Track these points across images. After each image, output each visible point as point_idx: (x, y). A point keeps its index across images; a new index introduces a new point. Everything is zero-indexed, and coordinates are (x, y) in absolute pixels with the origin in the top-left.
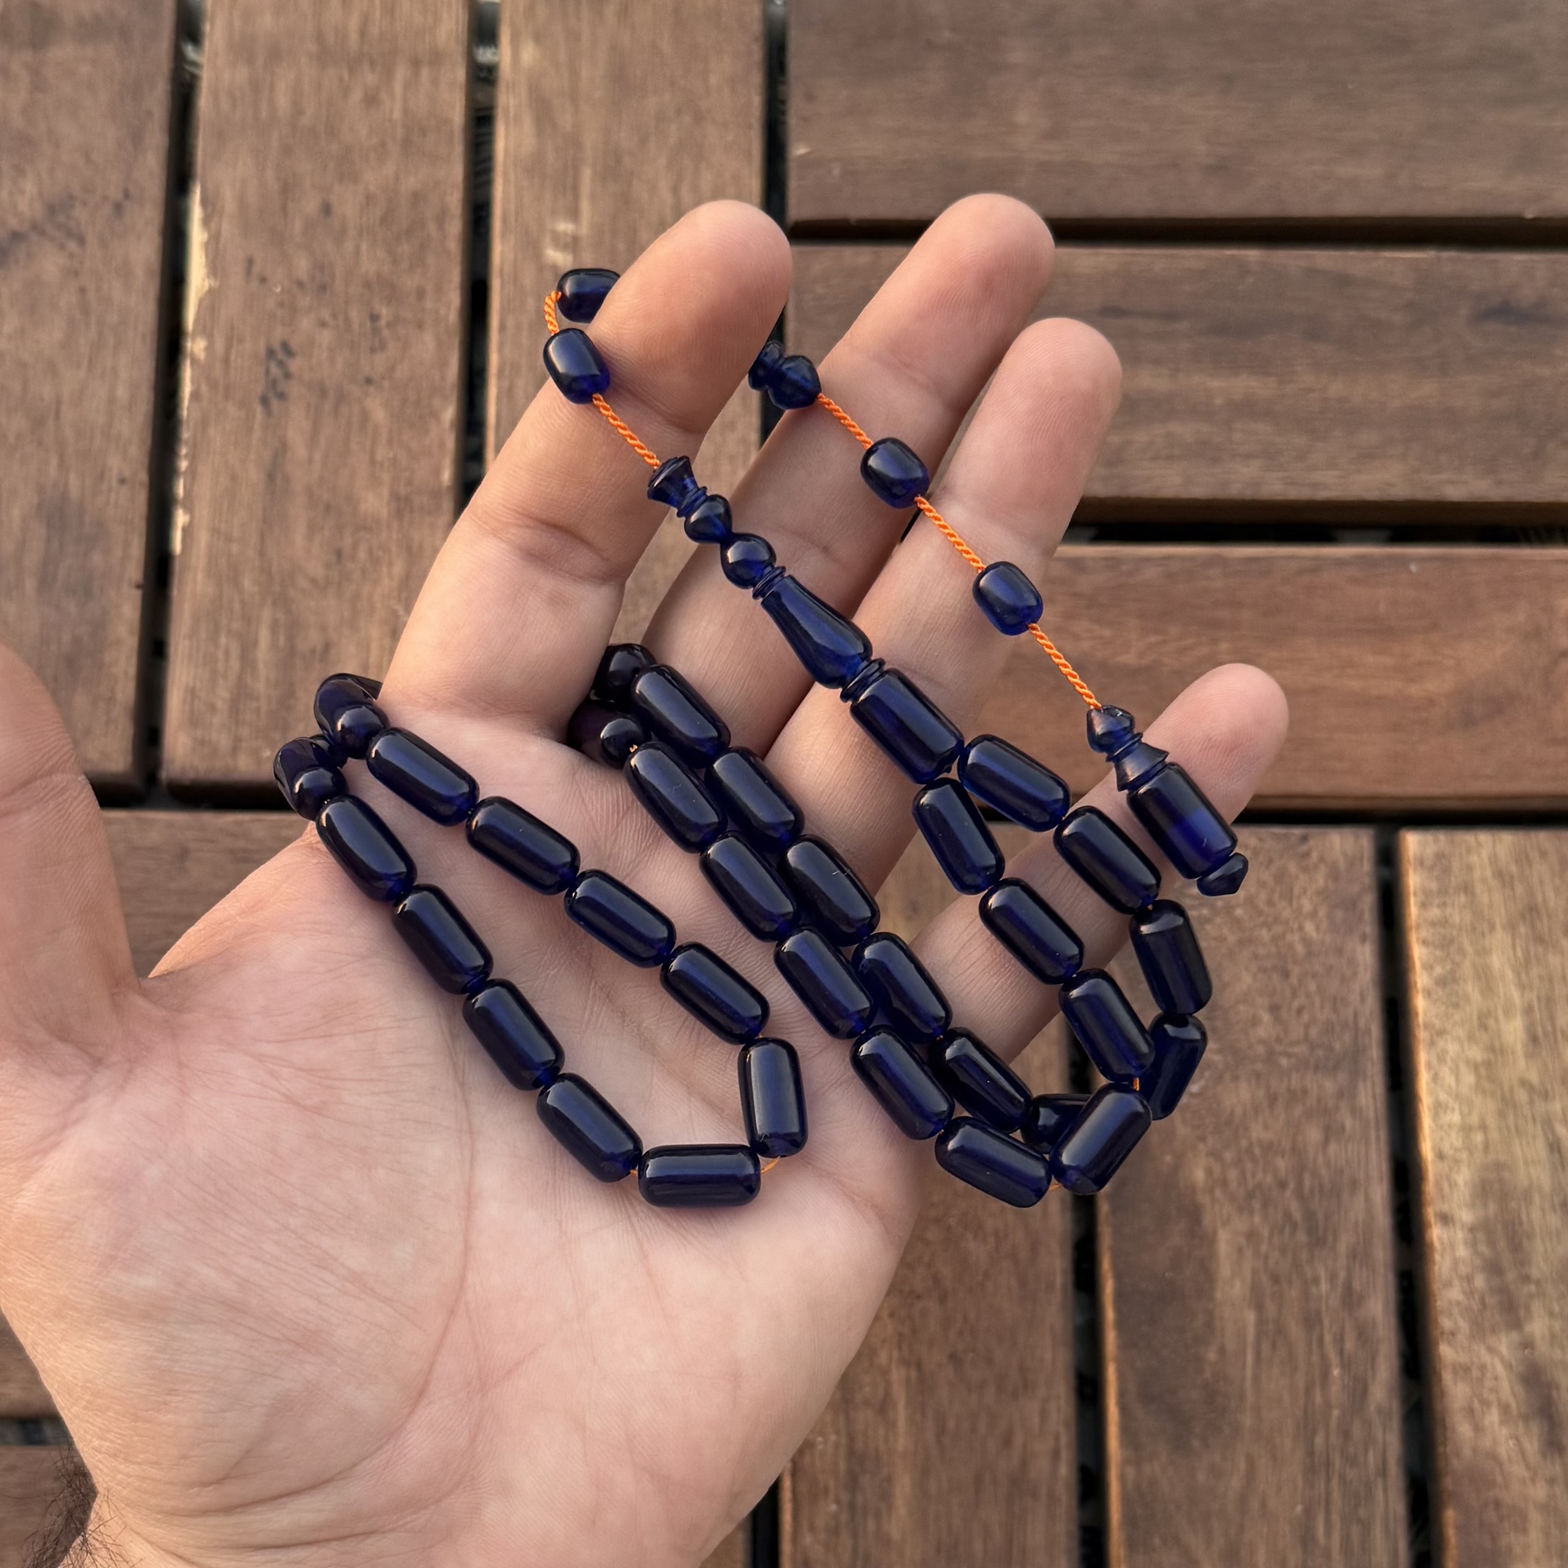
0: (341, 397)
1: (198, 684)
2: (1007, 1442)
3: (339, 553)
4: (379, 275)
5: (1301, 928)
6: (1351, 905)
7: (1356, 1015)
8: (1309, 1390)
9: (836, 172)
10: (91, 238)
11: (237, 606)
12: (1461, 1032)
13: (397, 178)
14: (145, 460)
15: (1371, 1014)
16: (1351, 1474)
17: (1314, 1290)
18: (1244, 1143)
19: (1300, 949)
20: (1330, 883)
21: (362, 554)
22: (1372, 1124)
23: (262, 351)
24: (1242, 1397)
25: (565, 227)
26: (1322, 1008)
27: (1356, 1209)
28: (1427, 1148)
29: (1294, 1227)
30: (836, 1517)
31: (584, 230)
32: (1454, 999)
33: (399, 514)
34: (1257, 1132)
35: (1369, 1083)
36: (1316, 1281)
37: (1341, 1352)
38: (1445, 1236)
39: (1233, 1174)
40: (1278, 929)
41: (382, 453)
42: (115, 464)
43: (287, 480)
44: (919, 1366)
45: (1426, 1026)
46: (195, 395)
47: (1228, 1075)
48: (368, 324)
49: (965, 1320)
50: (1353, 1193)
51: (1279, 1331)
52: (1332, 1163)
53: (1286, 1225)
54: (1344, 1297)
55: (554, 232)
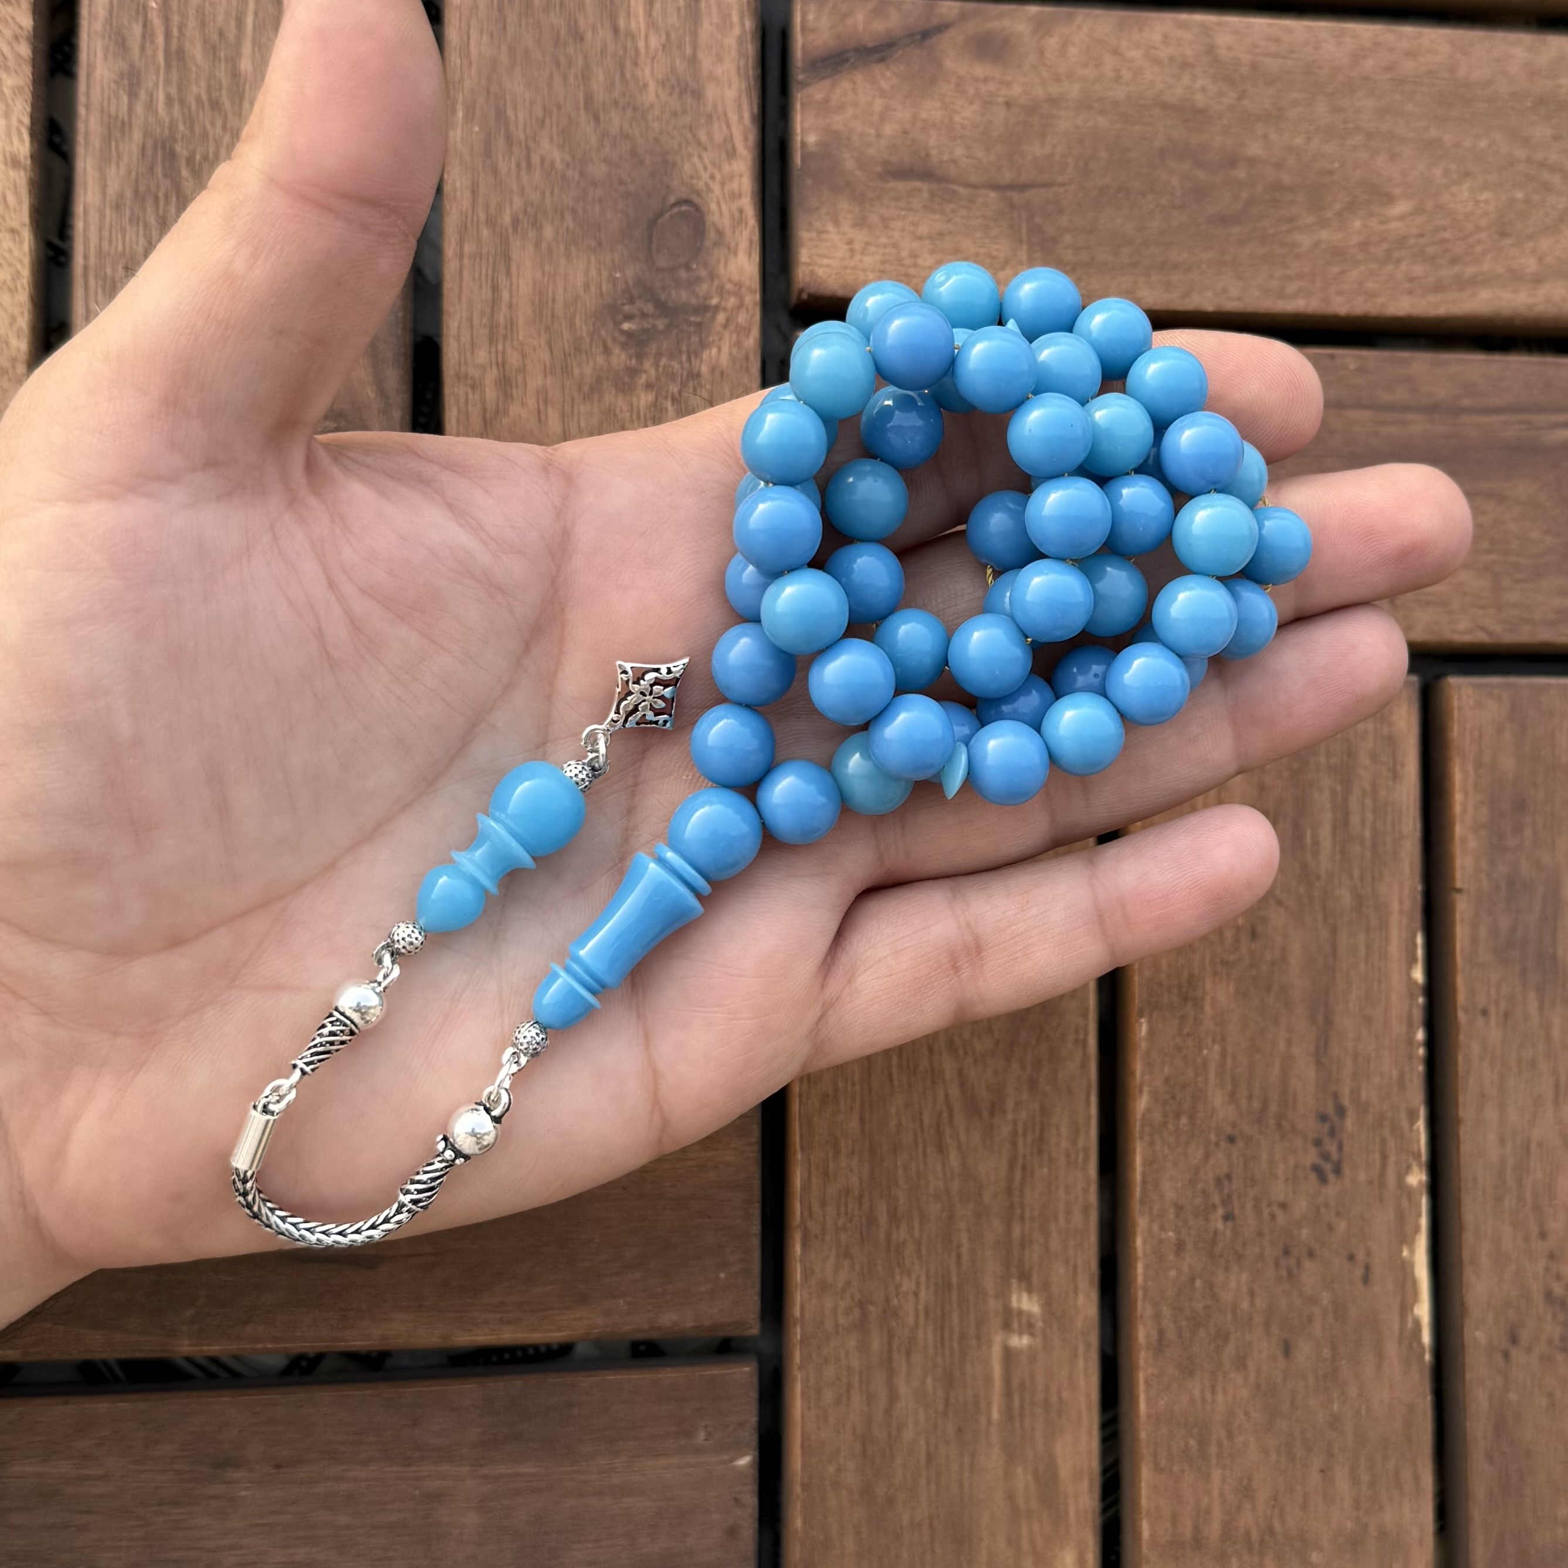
0: (1259, 1119)
1: (1390, 783)
3: (1253, 935)
4: (1227, 1269)
9: (701, 1435)
10: (1538, 1298)
11: (1356, 873)
13: (1213, 1392)
14: (1462, 1037)
23: (1347, 1171)
25: (1020, 1341)
27: (117, 178)
31: (998, 1338)
33: (1193, 981)
37: (146, 25)
41: (1213, 1053)
42: (1495, 1035)
43: (1313, 1019)
44: (616, 30)
46: (1412, 1116)
48: (1236, 1212)
49: (565, 78)
50: (121, 196)
51: (214, 48)
52: (141, 231)
53: (200, 164)
54: (139, 84)
55: (1032, 1335)
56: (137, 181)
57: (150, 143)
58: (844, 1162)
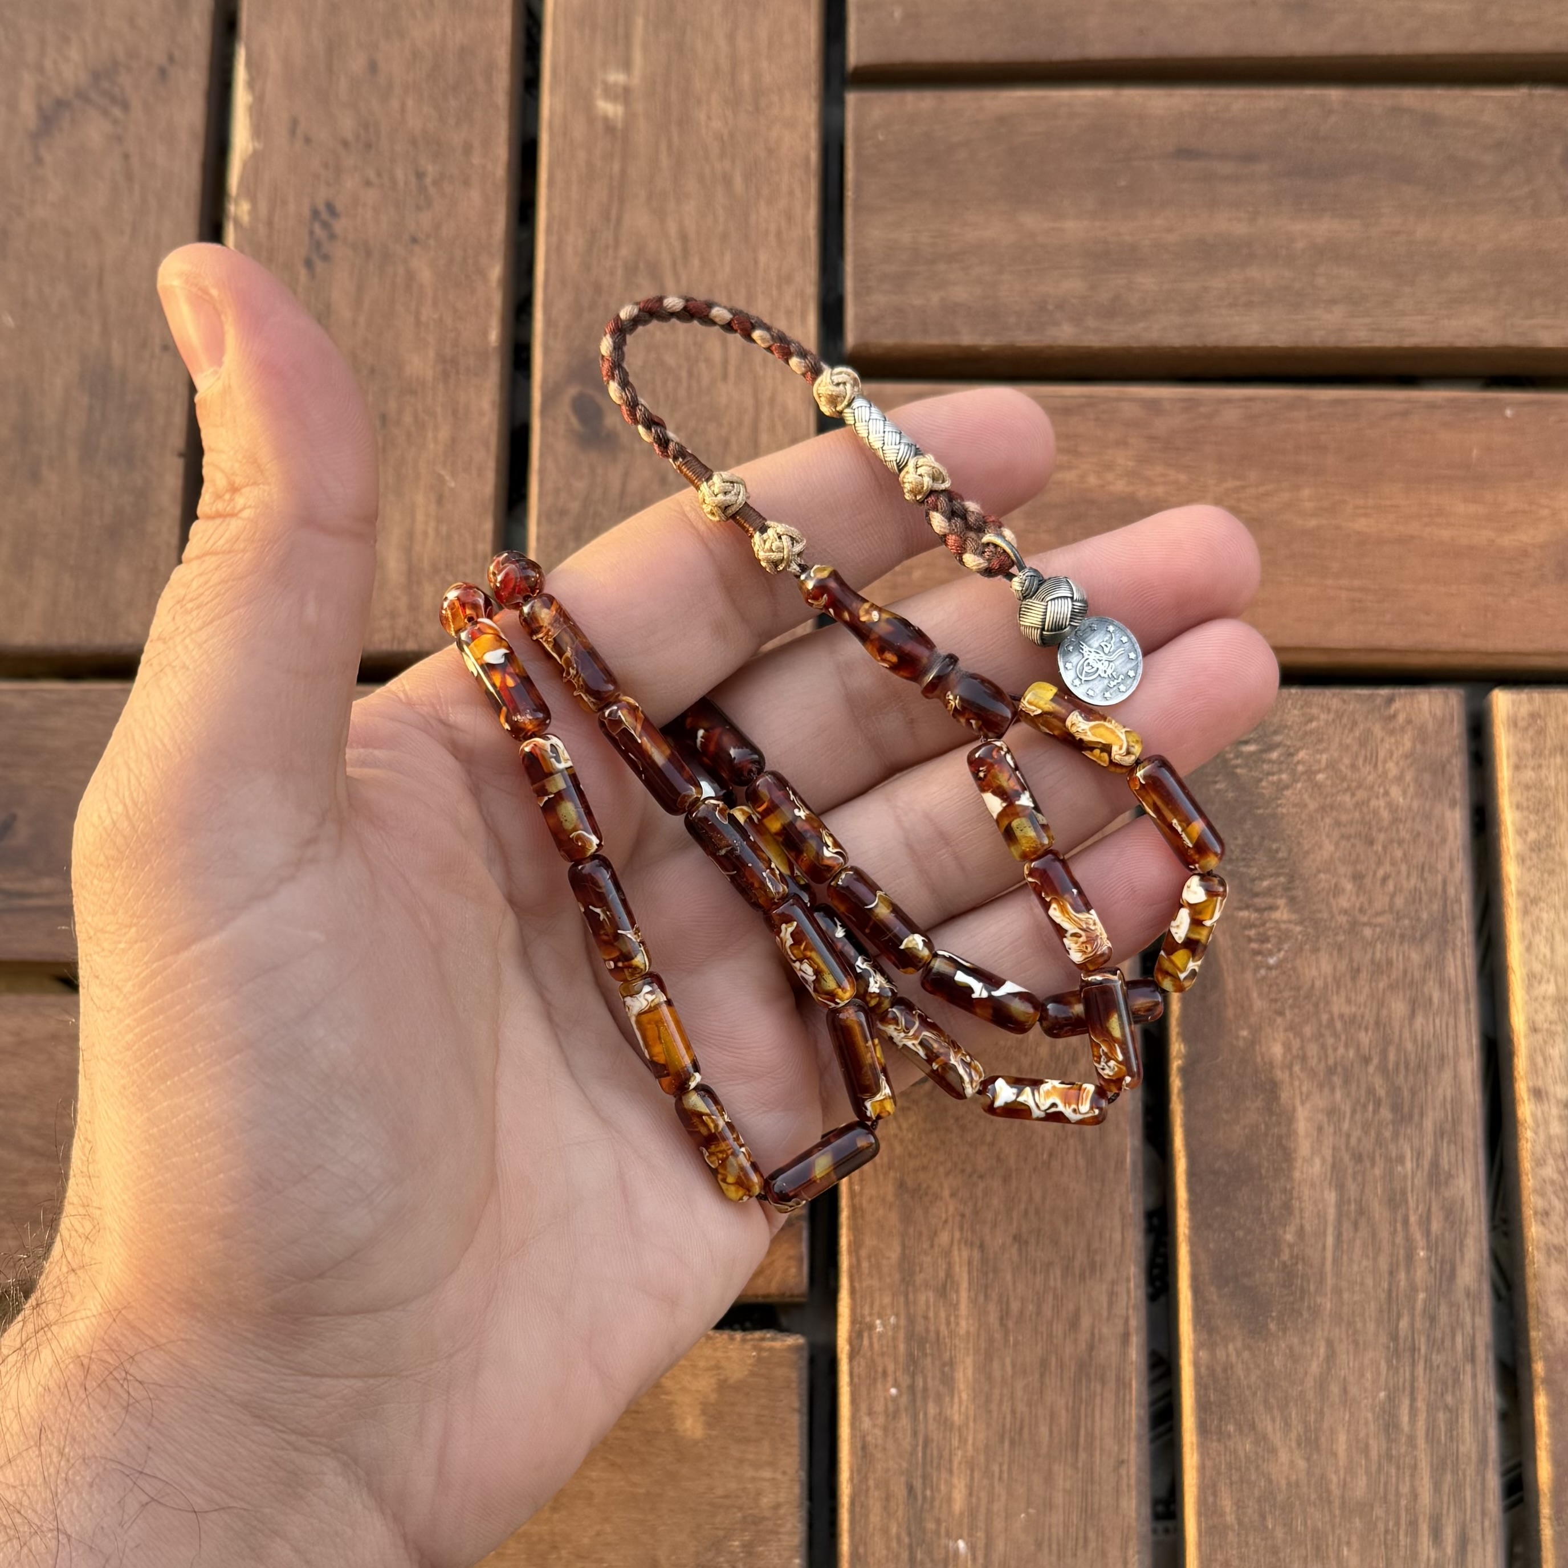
0: (386, 257)
2: (1074, 1324)
3: (384, 418)
4: (425, 132)
5: (1386, 793)
6: (1440, 769)
7: (1445, 883)
8: (1391, 1273)
9: (898, 14)
10: (135, 104)
12: (1556, 899)
13: (444, 33)
15: (1461, 882)
16: (1437, 1359)
17: (1399, 1168)
18: (1325, 1017)
19: (1385, 814)
20: (1418, 746)
21: (408, 419)
22: (1462, 996)
23: (306, 212)
24: (1322, 1280)
25: (616, 77)
26: (1409, 875)
27: (1444, 1086)
28: (1518, 1019)
29: (1378, 1103)
30: (895, 1399)
31: (636, 79)
32: (1549, 866)
33: (446, 376)
34: (1339, 1005)
35: (1458, 954)
36: (1401, 1159)
37: (1428, 1233)
38: (1539, 1114)
39: (1313, 1050)
40: (1361, 794)
41: (427, 313)
42: (155, 328)
44: (982, 1247)
45: (1520, 893)
47: (1307, 947)
48: (413, 179)
49: (1030, 1199)
50: (1440, 1068)
51: (1361, 1211)
52: (1419, 1037)
53: (1369, 1101)
54: (1430, 1176)
55: (605, 83)
56: (1426, 1084)
57: (1416, 1117)
58: (773, 227)
